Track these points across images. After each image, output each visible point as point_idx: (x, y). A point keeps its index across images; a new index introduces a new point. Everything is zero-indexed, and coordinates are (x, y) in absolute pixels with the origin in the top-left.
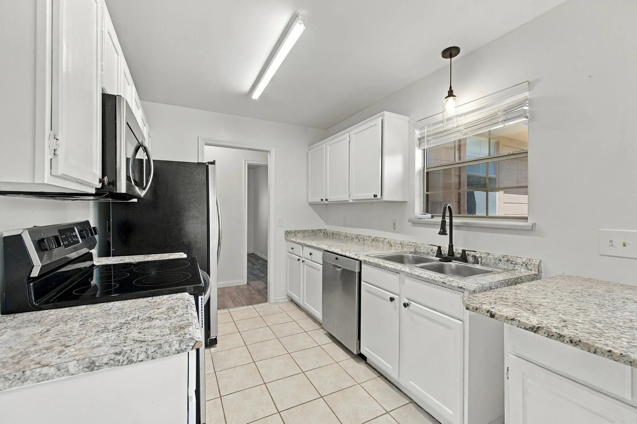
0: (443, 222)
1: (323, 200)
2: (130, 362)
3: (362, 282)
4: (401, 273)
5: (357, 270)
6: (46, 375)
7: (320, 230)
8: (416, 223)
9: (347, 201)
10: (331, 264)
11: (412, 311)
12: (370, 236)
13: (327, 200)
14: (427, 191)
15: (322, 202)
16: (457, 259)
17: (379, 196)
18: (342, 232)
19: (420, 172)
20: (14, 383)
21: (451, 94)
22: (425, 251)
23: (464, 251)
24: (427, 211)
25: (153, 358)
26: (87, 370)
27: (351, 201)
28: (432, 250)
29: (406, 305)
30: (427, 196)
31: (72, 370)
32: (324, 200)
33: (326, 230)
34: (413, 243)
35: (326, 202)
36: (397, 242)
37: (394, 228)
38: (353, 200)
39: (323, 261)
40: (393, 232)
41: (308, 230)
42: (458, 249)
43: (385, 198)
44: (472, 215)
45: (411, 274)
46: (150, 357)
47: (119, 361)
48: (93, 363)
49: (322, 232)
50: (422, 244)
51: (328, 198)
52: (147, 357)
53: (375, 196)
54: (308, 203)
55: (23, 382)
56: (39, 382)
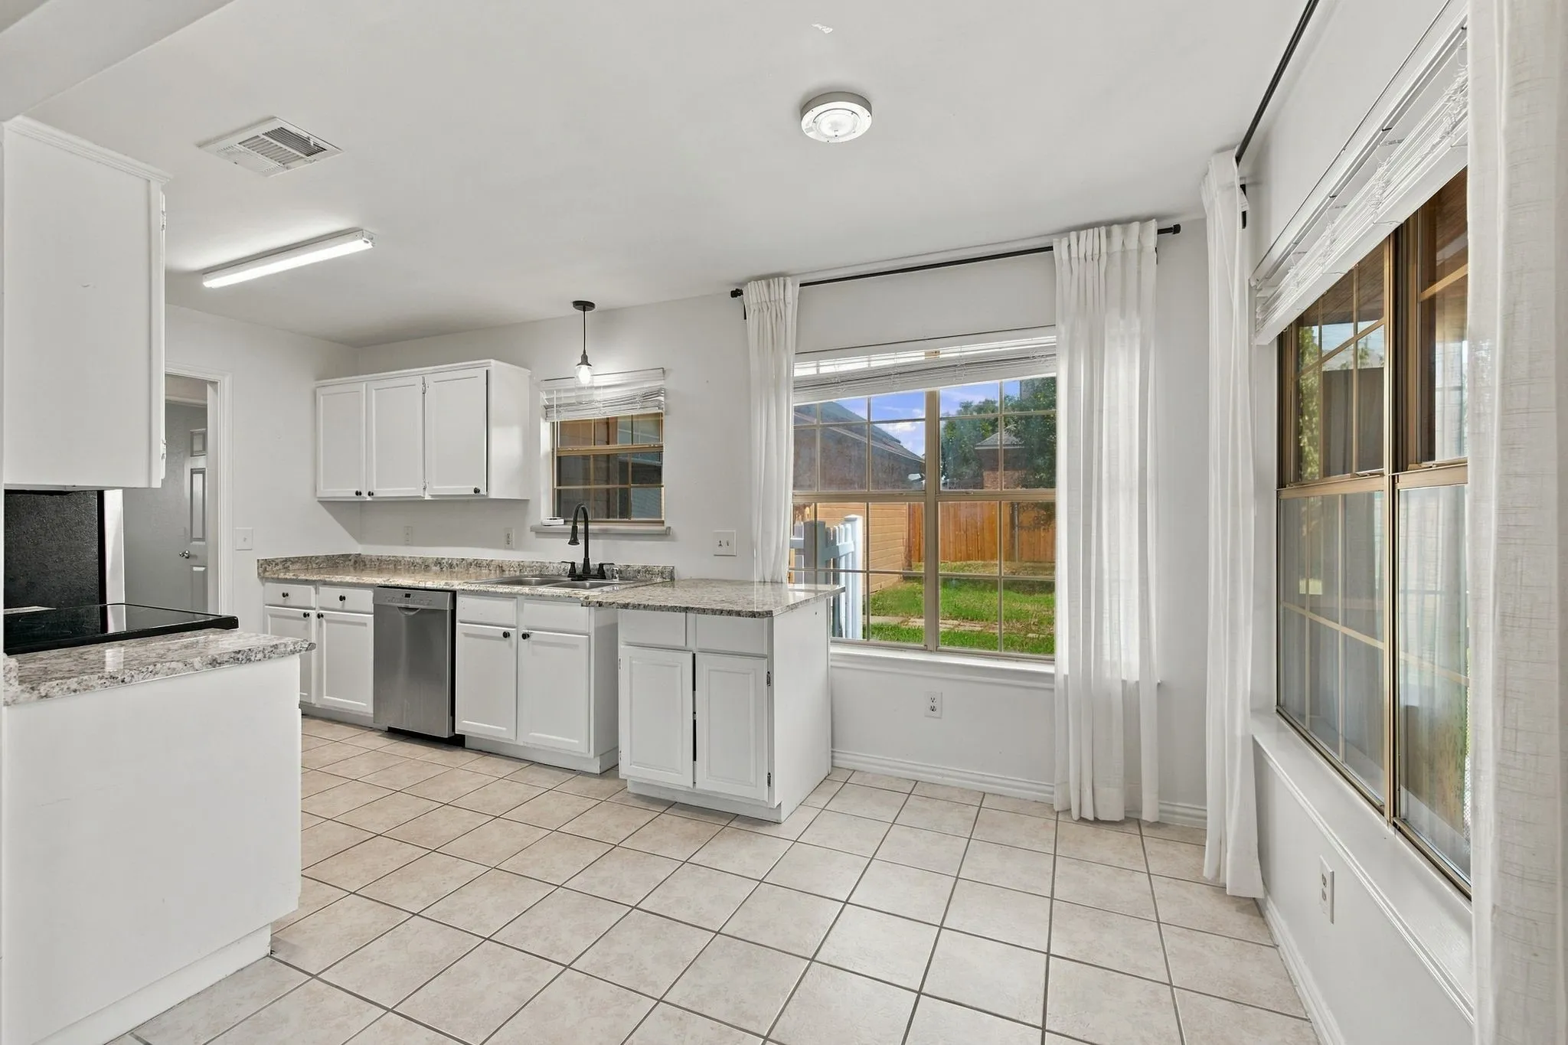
0: (575, 528)
1: (360, 494)
2: (249, 660)
3: (458, 624)
4: (518, 597)
5: (448, 608)
6: (174, 669)
7: (346, 557)
8: (543, 532)
9: (420, 497)
10: (394, 607)
11: (535, 643)
12: (463, 559)
13: (373, 494)
14: (559, 484)
15: (358, 499)
16: (594, 577)
17: (483, 492)
18: (403, 557)
19: (546, 456)
20: (147, 676)
21: (585, 360)
22: (555, 572)
23: (601, 565)
24: (559, 515)
25: (269, 658)
26: (210, 666)
27: (427, 497)
28: (564, 570)
29: (525, 636)
30: (559, 491)
31: (197, 665)
32: (365, 494)
33: (360, 554)
34: (537, 562)
35: (369, 499)
36: (513, 564)
37: (508, 543)
38: (432, 496)
39: (376, 606)
40: (506, 549)
41: (317, 557)
42: (594, 563)
43: (493, 495)
44: (625, 520)
45: (532, 595)
46: (267, 656)
47: (238, 659)
48: (215, 660)
49: (350, 560)
50: (550, 563)
51: (374, 490)
52: (265, 657)
53: (477, 491)
54: (317, 500)
55: (154, 675)
56: (167, 675)
